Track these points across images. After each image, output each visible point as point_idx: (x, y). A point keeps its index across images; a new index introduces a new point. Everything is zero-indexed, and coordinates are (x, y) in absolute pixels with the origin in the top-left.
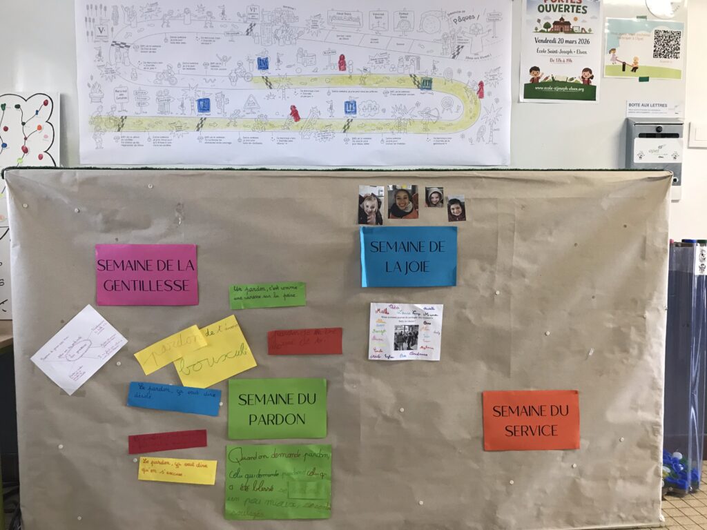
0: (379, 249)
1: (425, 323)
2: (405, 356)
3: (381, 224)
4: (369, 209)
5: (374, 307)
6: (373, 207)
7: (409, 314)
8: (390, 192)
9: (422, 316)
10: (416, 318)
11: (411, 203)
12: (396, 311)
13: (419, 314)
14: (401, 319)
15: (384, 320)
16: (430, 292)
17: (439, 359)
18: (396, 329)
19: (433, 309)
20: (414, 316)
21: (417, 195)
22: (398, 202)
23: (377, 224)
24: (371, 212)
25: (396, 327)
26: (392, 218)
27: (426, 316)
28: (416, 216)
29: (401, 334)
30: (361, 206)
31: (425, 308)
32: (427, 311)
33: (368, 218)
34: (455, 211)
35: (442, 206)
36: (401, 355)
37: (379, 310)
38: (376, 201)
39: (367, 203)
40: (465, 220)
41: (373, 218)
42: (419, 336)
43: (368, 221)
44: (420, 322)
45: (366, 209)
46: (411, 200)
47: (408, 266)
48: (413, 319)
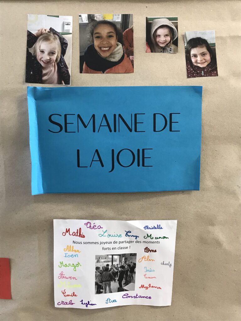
0: (63, 127)
1: (147, 250)
2: (115, 301)
3: (67, 82)
4: (46, 57)
5: (59, 226)
6: (52, 53)
7: (120, 236)
8: (82, 27)
9: (140, 239)
10: (130, 242)
11: (120, 46)
12: (97, 232)
13: (136, 237)
14: (106, 246)
15: (76, 247)
16: (154, 200)
17: (169, 304)
18: (98, 261)
19: (159, 227)
20: (128, 239)
21: (132, 30)
22: (96, 43)
23: (60, 82)
24: (48, 62)
25: (98, 259)
26: (87, 72)
27: (149, 239)
28: (130, 70)
29: (106, 269)
30: (31, 51)
31: (147, 227)
32: (149, 232)
33: (44, 72)
34: (199, 58)
35: (176, 51)
36: (108, 300)
37: (68, 231)
38: (58, 41)
39: (41, 45)
40: (217, 75)
41: (52, 72)
42: (137, 270)
43: (45, 78)
44: (138, 249)
45: (39, 55)
46: (120, 39)
47: (115, 157)
48: (128, 245)
